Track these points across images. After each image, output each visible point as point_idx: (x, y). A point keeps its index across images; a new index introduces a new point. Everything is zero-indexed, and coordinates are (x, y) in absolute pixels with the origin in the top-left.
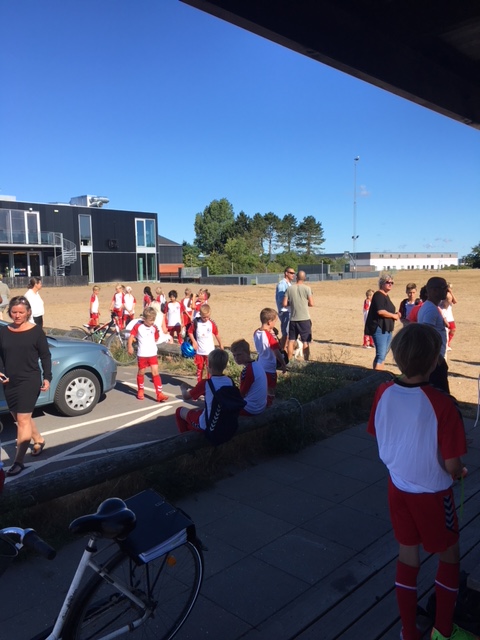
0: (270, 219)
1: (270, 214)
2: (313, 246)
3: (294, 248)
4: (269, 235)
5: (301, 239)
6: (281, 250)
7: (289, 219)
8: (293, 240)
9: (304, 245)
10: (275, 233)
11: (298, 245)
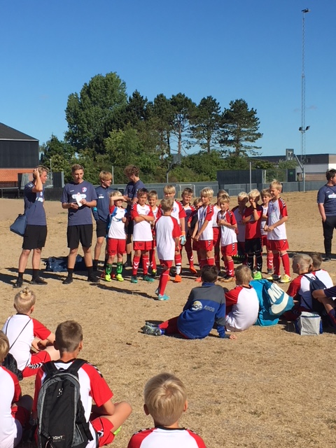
0: (180, 102)
1: (180, 96)
2: (244, 143)
3: (217, 147)
4: (179, 127)
5: (227, 133)
7: (209, 104)
8: (214, 135)
9: (230, 142)
10: (187, 124)
11: (222, 142)
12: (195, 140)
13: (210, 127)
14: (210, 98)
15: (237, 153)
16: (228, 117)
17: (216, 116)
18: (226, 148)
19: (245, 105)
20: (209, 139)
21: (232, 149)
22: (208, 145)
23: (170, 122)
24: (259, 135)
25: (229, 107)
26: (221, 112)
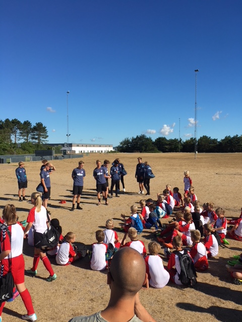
0: (16, 122)
1: (15, 120)
2: (42, 139)
3: (30, 140)
4: (15, 132)
5: (35, 135)
6: (22, 141)
7: (27, 123)
8: (30, 135)
9: (36, 139)
10: (18, 131)
11: (33, 138)
12: (22, 137)
13: (28, 133)
14: (27, 121)
15: (39, 142)
16: (35, 129)
17: (30, 128)
18: (34, 140)
19: (42, 125)
20: (27, 137)
21: (37, 141)
22: (27, 140)
23: (11, 129)
24: (47, 136)
25: (35, 125)
26: (32, 127)
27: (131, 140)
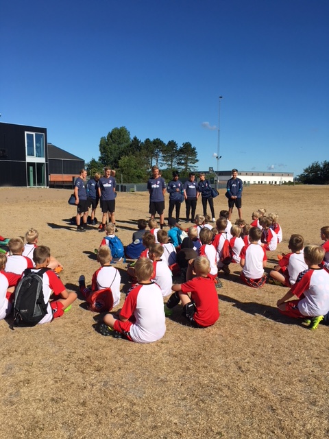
0: (158, 143)
2: (189, 164)
3: (175, 166)
4: (157, 156)
5: (181, 159)
6: (165, 167)
7: (172, 144)
9: (183, 164)
10: (161, 154)
12: (165, 162)
13: (172, 156)
15: (186, 169)
16: (182, 151)
17: (176, 150)
18: (180, 167)
19: (190, 145)
20: (172, 162)
21: (183, 167)
22: (171, 165)
23: (153, 153)
24: (197, 161)
26: (178, 148)
27: (321, 166)
